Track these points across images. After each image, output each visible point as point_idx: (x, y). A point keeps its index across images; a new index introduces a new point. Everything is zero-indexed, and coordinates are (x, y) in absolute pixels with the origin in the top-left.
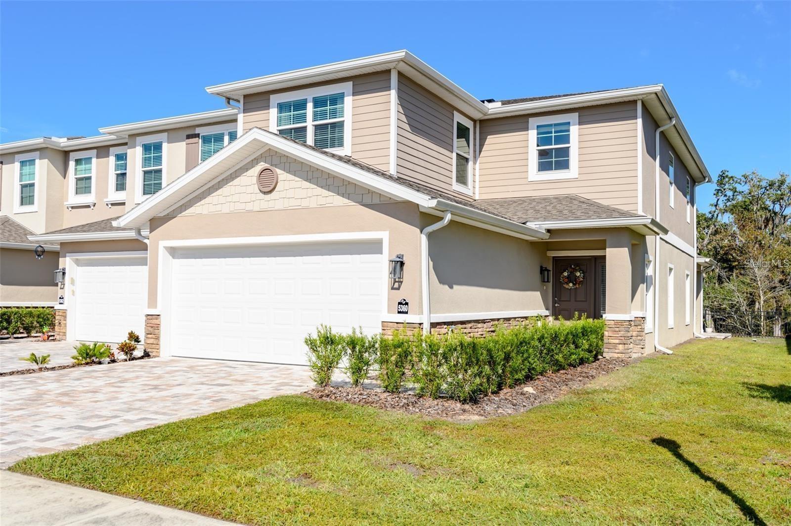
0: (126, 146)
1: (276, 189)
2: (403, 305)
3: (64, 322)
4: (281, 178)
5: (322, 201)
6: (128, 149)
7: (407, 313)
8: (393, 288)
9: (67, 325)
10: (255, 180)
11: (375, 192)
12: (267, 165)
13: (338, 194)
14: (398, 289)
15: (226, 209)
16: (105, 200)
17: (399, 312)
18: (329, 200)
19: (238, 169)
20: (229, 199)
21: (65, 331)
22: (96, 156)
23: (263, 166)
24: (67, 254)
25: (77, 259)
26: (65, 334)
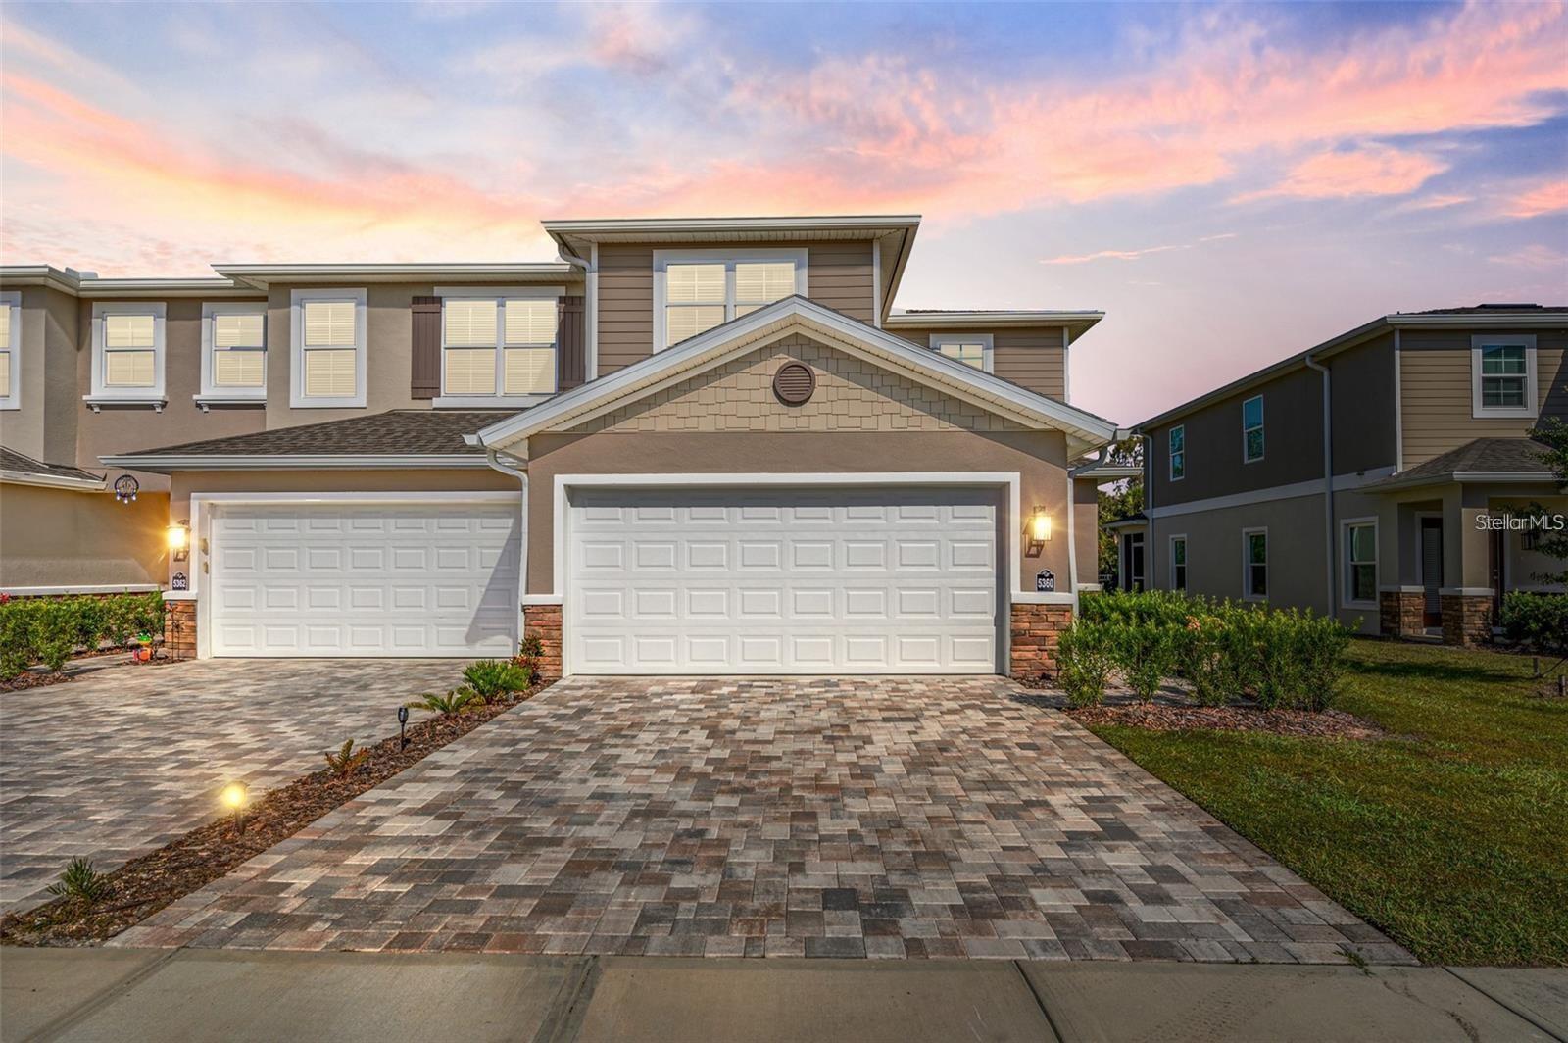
0: (266, 303)
1: (812, 399)
2: (1046, 578)
3: (190, 624)
4: (819, 381)
5: (900, 423)
6: (269, 308)
7: (1052, 590)
8: (1028, 555)
9: (198, 629)
10: (768, 382)
11: (994, 414)
12: (791, 359)
13: (931, 414)
14: (1037, 555)
15: (706, 426)
16: (195, 397)
17: (1039, 590)
18: (915, 421)
19: (732, 361)
20: (711, 409)
21: (192, 641)
22: (164, 314)
23: (787, 361)
24: (193, 494)
25: (212, 504)
26: (193, 646)
